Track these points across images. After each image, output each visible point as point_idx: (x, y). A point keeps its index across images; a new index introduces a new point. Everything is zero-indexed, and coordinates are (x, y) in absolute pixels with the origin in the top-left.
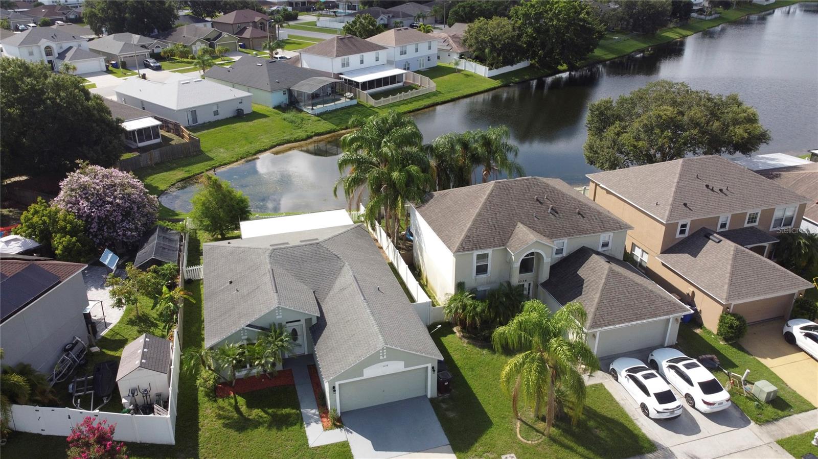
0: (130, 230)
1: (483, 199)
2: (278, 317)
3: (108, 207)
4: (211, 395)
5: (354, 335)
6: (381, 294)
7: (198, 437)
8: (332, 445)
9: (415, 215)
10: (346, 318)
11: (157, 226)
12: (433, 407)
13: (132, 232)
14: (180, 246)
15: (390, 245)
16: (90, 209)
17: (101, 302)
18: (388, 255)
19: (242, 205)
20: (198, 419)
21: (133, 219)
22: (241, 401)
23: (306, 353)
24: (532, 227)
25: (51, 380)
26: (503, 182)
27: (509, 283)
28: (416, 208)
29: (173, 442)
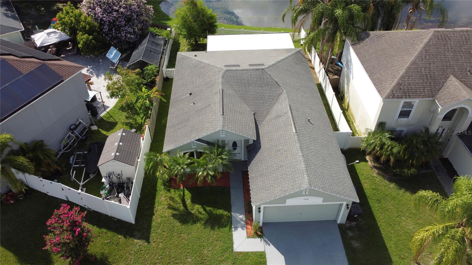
0: (130, 33)
1: (420, 47)
2: (221, 136)
3: (115, 14)
4: (167, 184)
5: (283, 166)
6: (311, 125)
7: (151, 220)
8: (252, 253)
9: (349, 49)
10: (278, 146)
11: (149, 32)
12: (341, 234)
13: (130, 35)
14: (164, 50)
15: (321, 72)
16: (102, 15)
17: (100, 93)
18: (318, 77)
19: (211, 21)
20: (155, 204)
21: (133, 25)
22: (188, 195)
23: (243, 159)
24: (464, 81)
25: (60, 150)
26: (443, 31)
27: (427, 130)
28: (351, 45)
29: (133, 221)
